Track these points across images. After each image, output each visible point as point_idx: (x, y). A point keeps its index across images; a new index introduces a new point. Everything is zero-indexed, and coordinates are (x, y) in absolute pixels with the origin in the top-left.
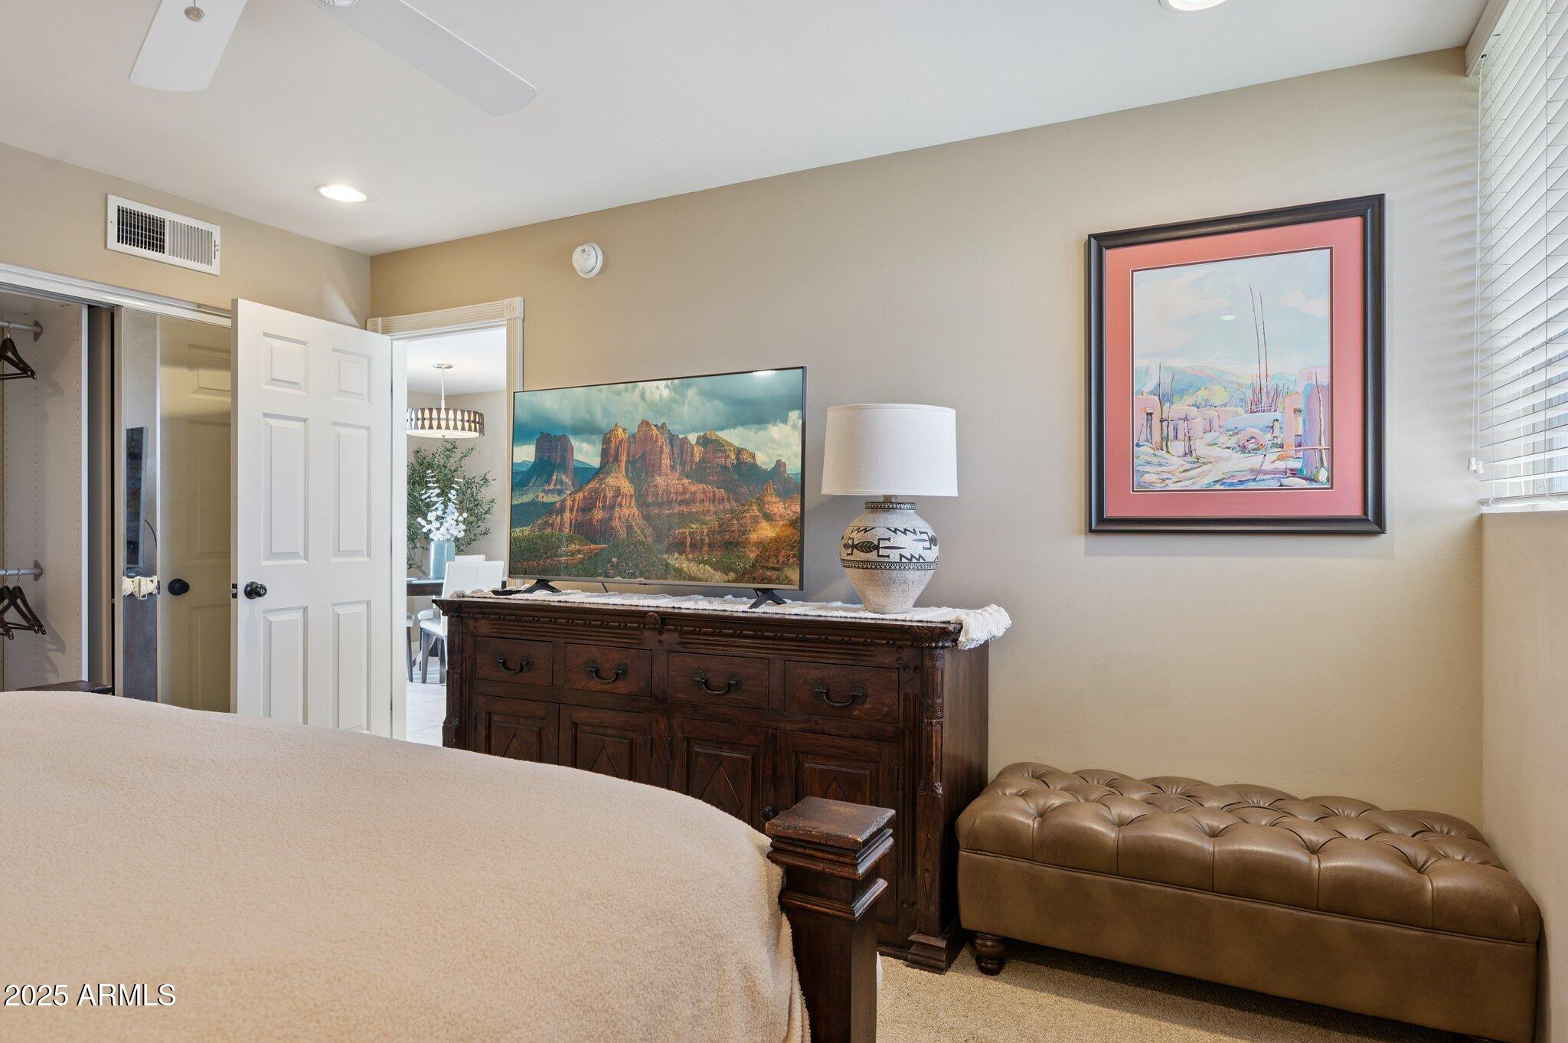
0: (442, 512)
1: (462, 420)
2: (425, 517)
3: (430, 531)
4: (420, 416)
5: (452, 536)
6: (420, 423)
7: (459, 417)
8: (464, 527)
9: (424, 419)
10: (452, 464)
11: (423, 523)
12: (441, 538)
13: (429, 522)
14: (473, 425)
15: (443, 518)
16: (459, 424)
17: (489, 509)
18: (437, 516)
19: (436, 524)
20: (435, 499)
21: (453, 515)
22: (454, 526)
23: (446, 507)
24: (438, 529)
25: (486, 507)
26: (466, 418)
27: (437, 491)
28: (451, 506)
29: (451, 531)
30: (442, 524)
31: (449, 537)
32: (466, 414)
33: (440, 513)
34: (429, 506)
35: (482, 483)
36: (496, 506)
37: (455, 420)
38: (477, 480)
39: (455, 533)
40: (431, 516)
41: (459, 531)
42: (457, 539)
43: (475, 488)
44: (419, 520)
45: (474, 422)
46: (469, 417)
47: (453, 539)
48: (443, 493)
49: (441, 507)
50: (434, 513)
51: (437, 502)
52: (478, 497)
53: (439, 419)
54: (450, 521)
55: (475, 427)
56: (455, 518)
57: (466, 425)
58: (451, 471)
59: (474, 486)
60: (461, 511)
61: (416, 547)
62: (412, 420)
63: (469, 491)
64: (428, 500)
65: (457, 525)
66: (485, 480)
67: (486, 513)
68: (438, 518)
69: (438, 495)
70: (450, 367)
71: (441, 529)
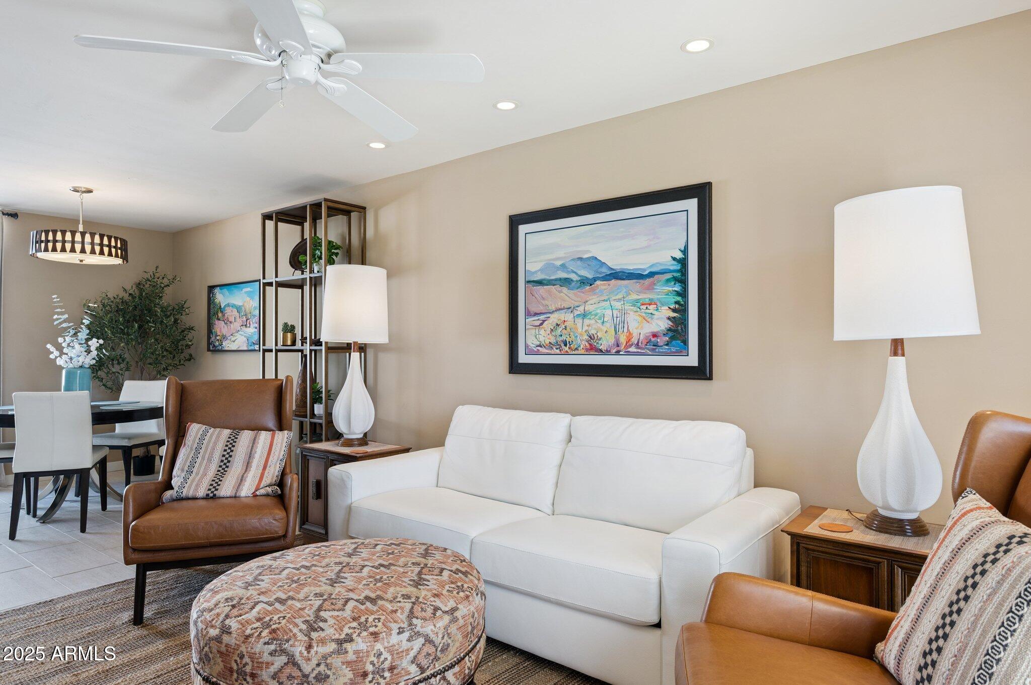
1: (109, 246)
7: (106, 241)
16: (106, 249)
26: (113, 244)
32: (113, 240)
37: (101, 245)
40: (62, 342)
45: (120, 249)
55: (121, 254)
57: (113, 250)
70: (90, 191)
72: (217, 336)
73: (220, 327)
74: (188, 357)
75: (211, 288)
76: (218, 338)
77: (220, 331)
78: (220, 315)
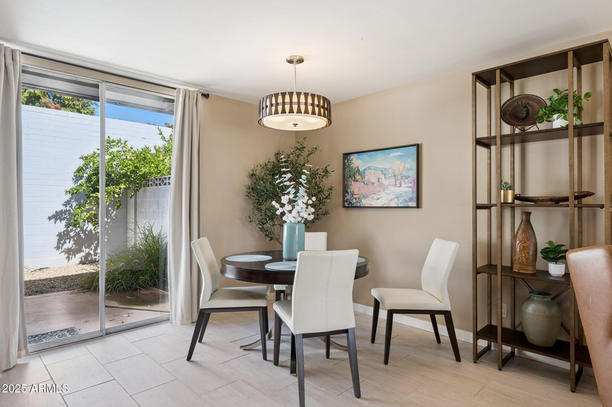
0: (293, 196)
1: (313, 104)
2: (279, 201)
3: (283, 214)
4: (274, 102)
5: (302, 218)
6: (273, 108)
7: (310, 100)
8: (313, 210)
9: (277, 104)
10: (301, 160)
11: (277, 206)
12: (293, 220)
13: (282, 205)
14: (322, 110)
15: (295, 201)
16: (310, 108)
17: (329, 195)
18: (289, 199)
19: (288, 207)
20: (287, 183)
21: (303, 199)
22: (304, 209)
23: (297, 192)
24: (290, 212)
25: (327, 193)
26: (316, 102)
27: (289, 176)
28: (302, 190)
29: (301, 214)
30: (293, 207)
31: (300, 219)
32: (316, 99)
33: (291, 196)
34: (283, 189)
35: (324, 173)
36: (334, 192)
37: (306, 104)
38: (319, 172)
39: (306, 216)
40: (285, 199)
41: (308, 214)
42: (306, 222)
43: (318, 178)
44: (274, 203)
45: (323, 107)
46: (319, 102)
47: (303, 221)
48: (296, 178)
49: (292, 190)
50: (286, 197)
51: (289, 186)
52: (321, 185)
53: (291, 103)
54: (300, 204)
55: (324, 112)
56: (305, 201)
57: (317, 109)
58: (300, 165)
59: (317, 176)
60: (310, 196)
61: (275, 225)
62: (267, 107)
63: (314, 181)
64: (282, 184)
65: (307, 208)
66: (326, 172)
67: (327, 198)
68: (291, 202)
69: (290, 180)
70: (301, 61)
71: (293, 212)
72: (353, 195)
73: (355, 187)
74: (324, 212)
75: (346, 155)
76: (354, 196)
77: (359, 190)
78: (358, 177)
